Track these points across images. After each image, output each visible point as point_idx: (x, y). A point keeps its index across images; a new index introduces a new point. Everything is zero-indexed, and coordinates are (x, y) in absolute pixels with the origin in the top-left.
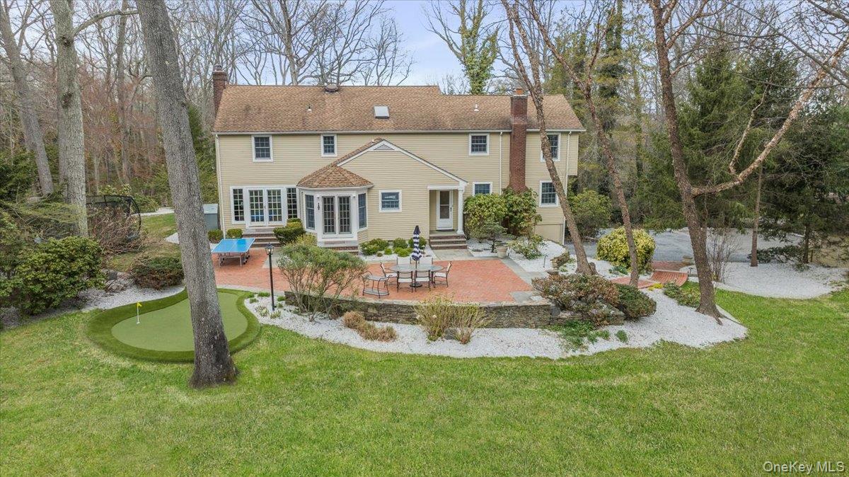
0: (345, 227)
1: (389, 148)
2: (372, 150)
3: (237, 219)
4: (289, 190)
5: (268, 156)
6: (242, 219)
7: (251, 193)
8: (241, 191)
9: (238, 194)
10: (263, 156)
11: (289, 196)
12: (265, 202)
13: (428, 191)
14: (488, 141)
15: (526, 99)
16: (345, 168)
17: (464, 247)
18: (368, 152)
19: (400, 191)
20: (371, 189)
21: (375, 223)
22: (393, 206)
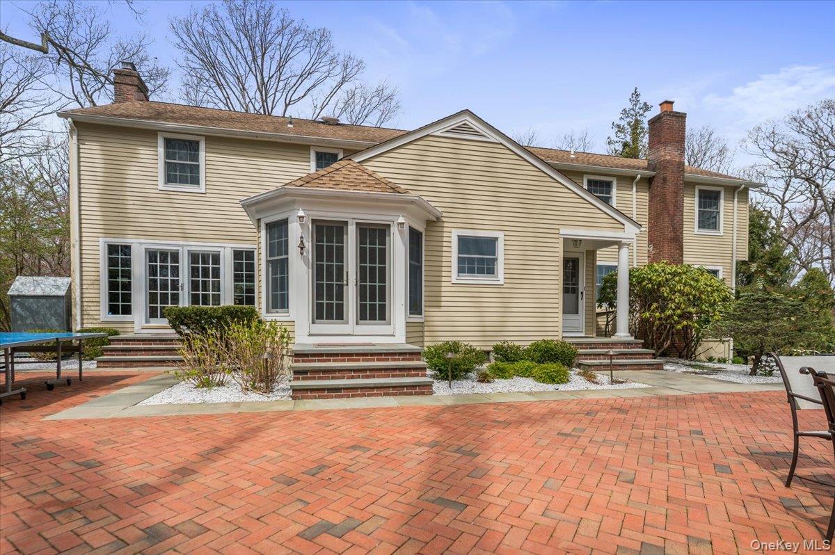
0: (374, 309)
1: (476, 133)
2: (438, 133)
3: (113, 310)
4: (238, 254)
5: (195, 181)
6: (127, 310)
7: (152, 255)
8: (126, 249)
9: (118, 257)
10: (183, 181)
11: (238, 267)
12: (184, 278)
13: (561, 241)
14: (614, 191)
15: (682, 116)
16: (371, 169)
17: (658, 366)
18: (428, 135)
19: (500, 235)
20: (434, 223)
21: (443, 309)
22: (481, 271)
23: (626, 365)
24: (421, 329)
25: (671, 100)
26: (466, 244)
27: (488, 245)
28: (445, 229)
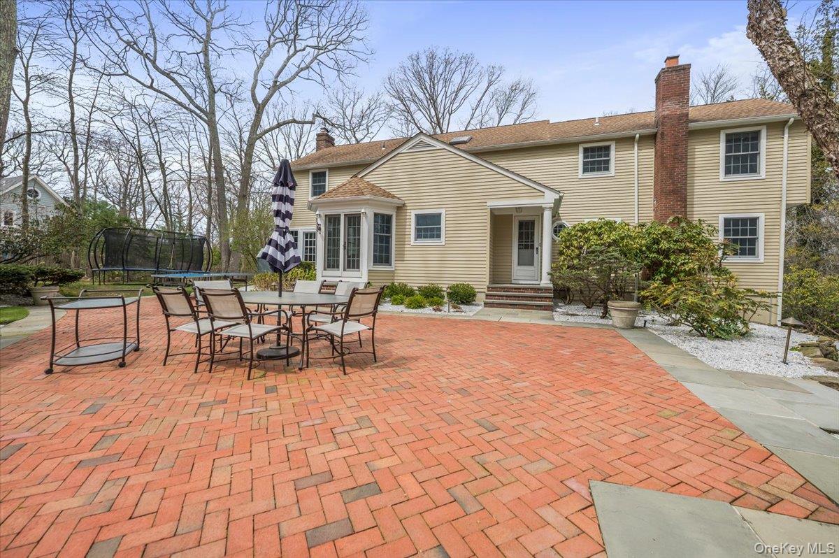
0: (353, 263)
1: (429, 145)
2: (405, 151)
10: (320, 193)
13: (489, 210)
14: (613, 153)
15: (686, 68)
16: (367, 180)
17: (546, 308)
18: (399, 153)
19: (443, 211)
20: (401, 208)
21: (405, 262)
22: (432, 237)
23: (516, 305)
24: (392, 275)
25: (676, 55)
26: (420, 219)
27: (436, 218)
28: (408, 211)
